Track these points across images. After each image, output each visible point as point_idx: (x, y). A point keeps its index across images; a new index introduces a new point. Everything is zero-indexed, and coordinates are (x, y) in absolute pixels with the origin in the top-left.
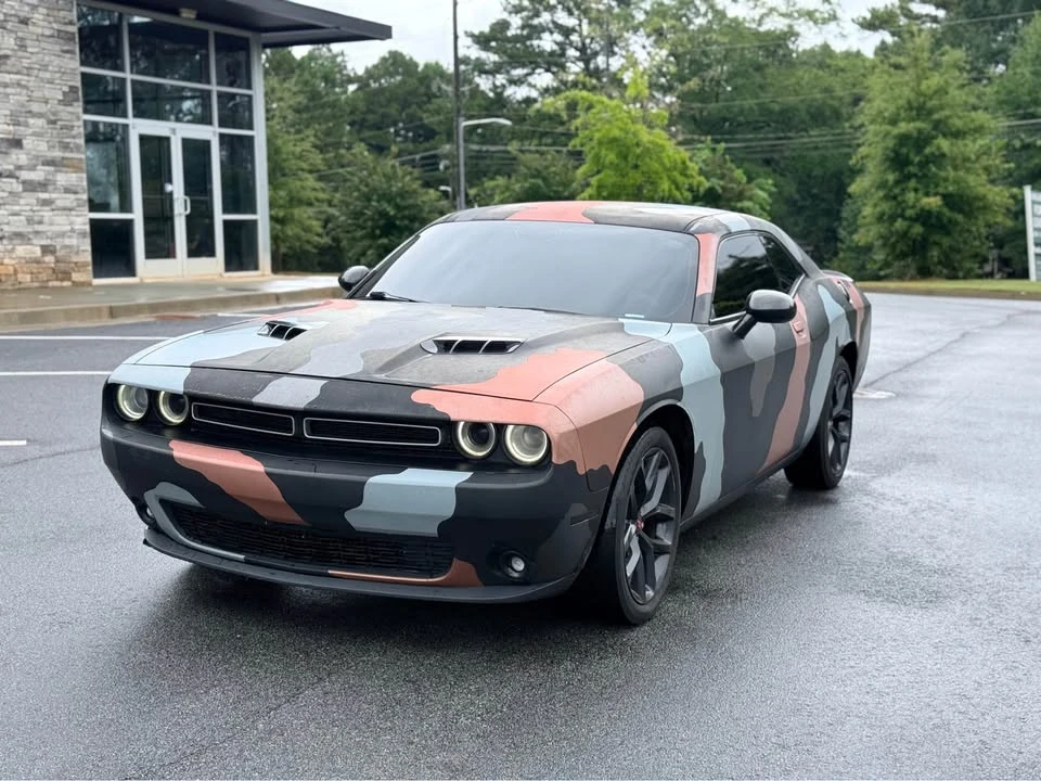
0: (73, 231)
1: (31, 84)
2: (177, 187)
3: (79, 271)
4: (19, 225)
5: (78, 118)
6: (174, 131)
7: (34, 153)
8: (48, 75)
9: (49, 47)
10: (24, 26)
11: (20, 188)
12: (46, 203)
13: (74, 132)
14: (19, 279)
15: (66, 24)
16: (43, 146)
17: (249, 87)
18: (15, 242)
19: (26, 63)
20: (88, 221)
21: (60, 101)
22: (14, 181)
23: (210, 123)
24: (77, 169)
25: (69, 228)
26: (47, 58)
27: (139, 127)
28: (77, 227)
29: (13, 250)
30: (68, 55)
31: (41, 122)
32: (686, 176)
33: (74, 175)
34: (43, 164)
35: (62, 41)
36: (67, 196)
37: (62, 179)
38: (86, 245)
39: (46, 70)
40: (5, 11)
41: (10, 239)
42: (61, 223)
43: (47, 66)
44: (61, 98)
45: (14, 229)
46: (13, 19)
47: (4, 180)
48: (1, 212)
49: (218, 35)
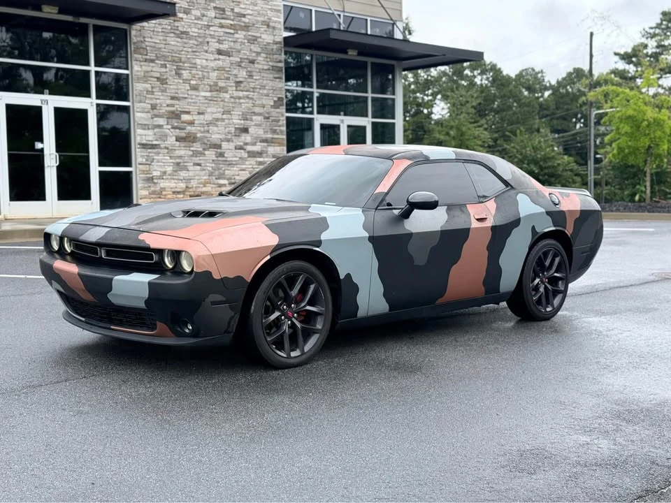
1: (255, 97)
4: (244, 175)
5: (283, 115)
6: (342, 121)
7: (255, 135)
8: (265, 92)
9: (265, 75)
10: (251, 64)
11: (246, 155)
12: (261, 163)
13: (280, 123)
15: (278, 62)
16: (261, 132)
17: (394, 94)
19: (252, 85)
21: (272, 106)
22: (242, 151)
23: (366, 115)
24: (280, 144)
26: (265, 82)
27: (320, 119)
30: (278, 80)
31: (260, 118)
33: (279, 148)
34: (260, 142)
35: (275, 72)
37: (272, 150)
39: (264, 89)
40: (240, 56)
43: (264, 86)
44: (272, 104)
45: (242, 178)
46: (245, 60)
47: (237, 151)
48: (235, 168)
49: (373, 64)
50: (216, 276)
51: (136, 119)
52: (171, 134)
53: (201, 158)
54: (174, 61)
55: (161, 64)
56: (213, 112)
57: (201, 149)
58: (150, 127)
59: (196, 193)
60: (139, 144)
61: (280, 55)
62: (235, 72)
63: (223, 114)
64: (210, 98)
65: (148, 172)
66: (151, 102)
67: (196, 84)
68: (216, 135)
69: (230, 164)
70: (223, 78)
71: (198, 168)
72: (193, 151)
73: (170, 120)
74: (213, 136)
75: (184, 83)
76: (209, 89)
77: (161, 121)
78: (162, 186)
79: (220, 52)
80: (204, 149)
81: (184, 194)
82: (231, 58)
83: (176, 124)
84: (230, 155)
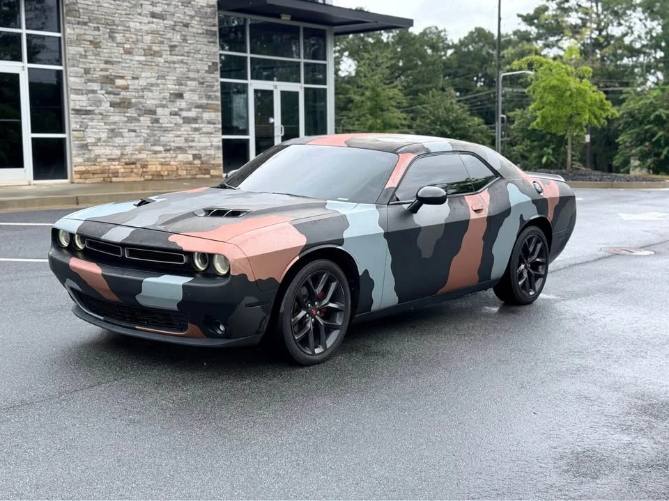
0: (212, 146)
1: (190, 61)
2: (277, 120)
3: (215, 169)
4: (180, 142)
5: (217, 81)
6: (276, 87)
7: (190, 101)
8: (200, 56)
9: (201, 39)
10: (186, 28)
11: (181, 122)
12: (196, 130)
13: (215, 89)
14: (180, 173)
15: (211, 26)
16: (195, 97)
17: (325, 59)
18: (178, 152)
19: (186, 49)
20: (221, 140)
21: (206, 71)
22: (178, 117)
23: (298, 81)
24: (216, 110)
25: (210, 144)
26: (199, 46)
27: (254, 85)
28: (214, 144)
29: (176, 157)
30: (212, 44)
31: (194, 83)
32: (603, 110)
33: (213, 113)
34: (195, 108)
35: (208, 36)
36: (209, 125)
37: (207, 116)
38: (220, 154)
39: (199, 53)
40: (174, 19)
41: (175, 150)
42: (205, 141)
43: (199, 51)
44: (207, 69)
45: (178, 145)
46: (179, 24)
47: (172, 117)
48: (170, 135)
49: (305, 29)
50: (251, 279)
51: (70, 84)
52: (105, 100)
53: (136, 124)
54: (107, 24)
55: (94, 27)
56: (147, 76)
57: (136, 115)
58: (84, 92)
59: (132, 160)
60: (73, 110)
61: (214, 18)
62: (169, 35)
63: (157, 79)
64: (144, 63)
65: (82, 139)
66: (84, 66)
67: (130, 48)
68: (151, 100)
69: (164, 131)
70: (157, 41)
71: (134, 134)
72: (127, 117)
73: (104, 85)
74: (148, 102)
75: (118, 46)
76: (143, 53)
77: (95, 86)
78: (97, 154)
79: (153, 15)
80: (139, 115)
81: (119, 161)
82: (166, 22)
83: (110, 89)
84: (165, 121)
